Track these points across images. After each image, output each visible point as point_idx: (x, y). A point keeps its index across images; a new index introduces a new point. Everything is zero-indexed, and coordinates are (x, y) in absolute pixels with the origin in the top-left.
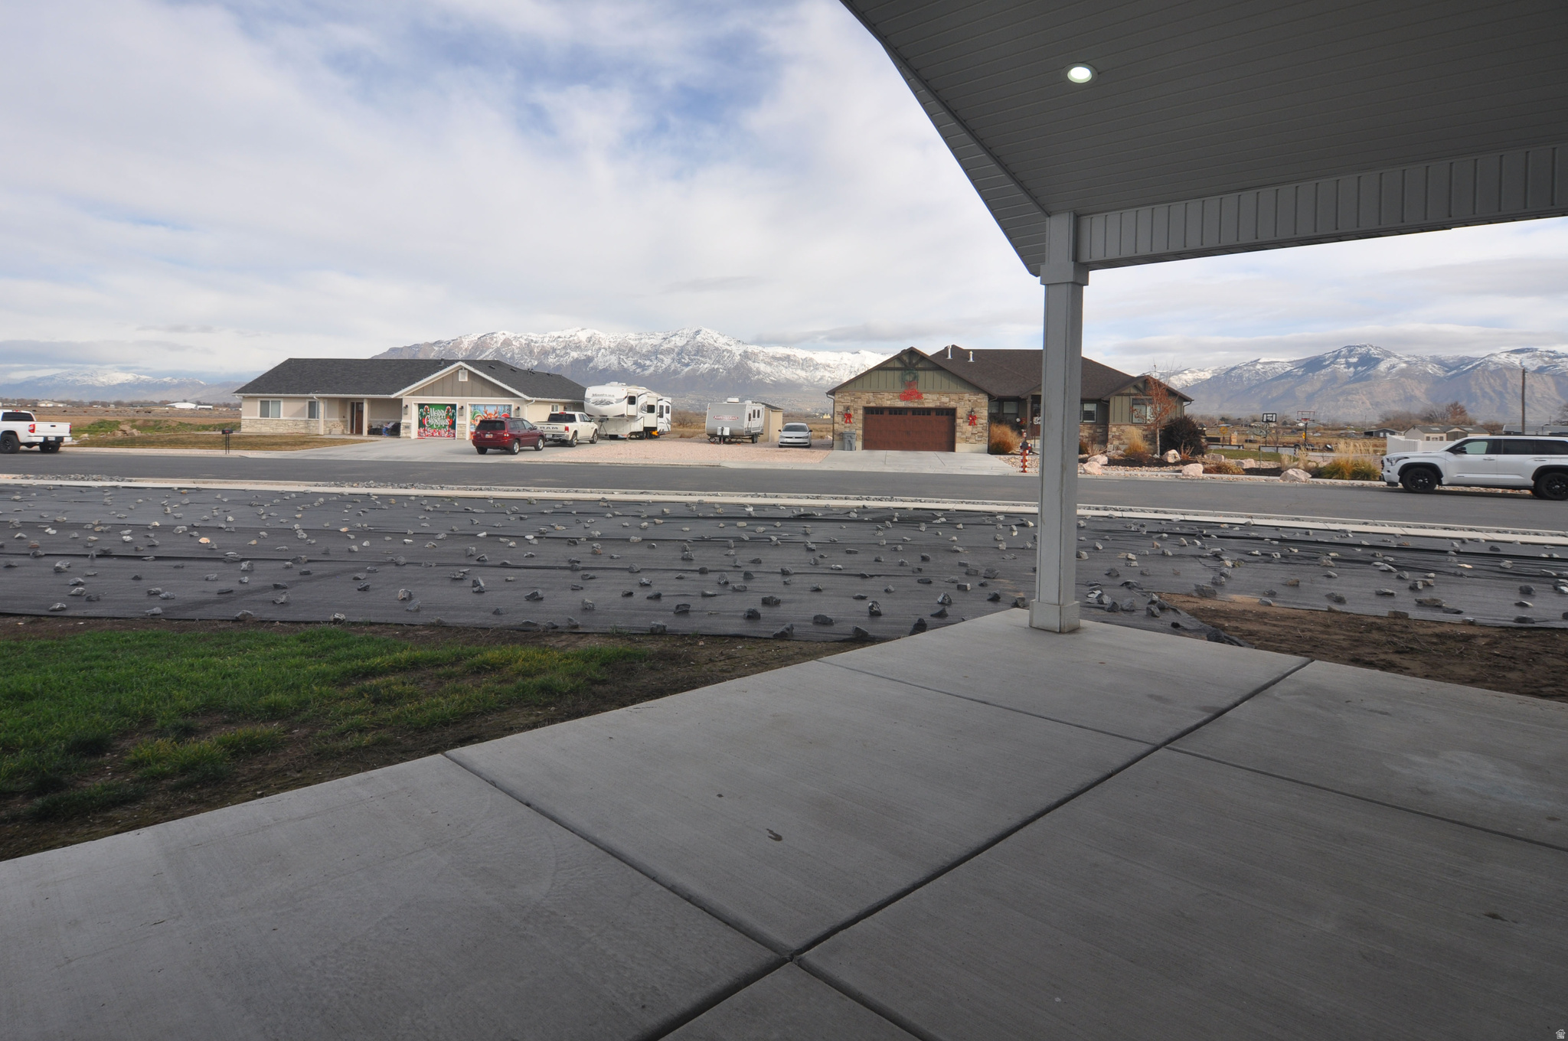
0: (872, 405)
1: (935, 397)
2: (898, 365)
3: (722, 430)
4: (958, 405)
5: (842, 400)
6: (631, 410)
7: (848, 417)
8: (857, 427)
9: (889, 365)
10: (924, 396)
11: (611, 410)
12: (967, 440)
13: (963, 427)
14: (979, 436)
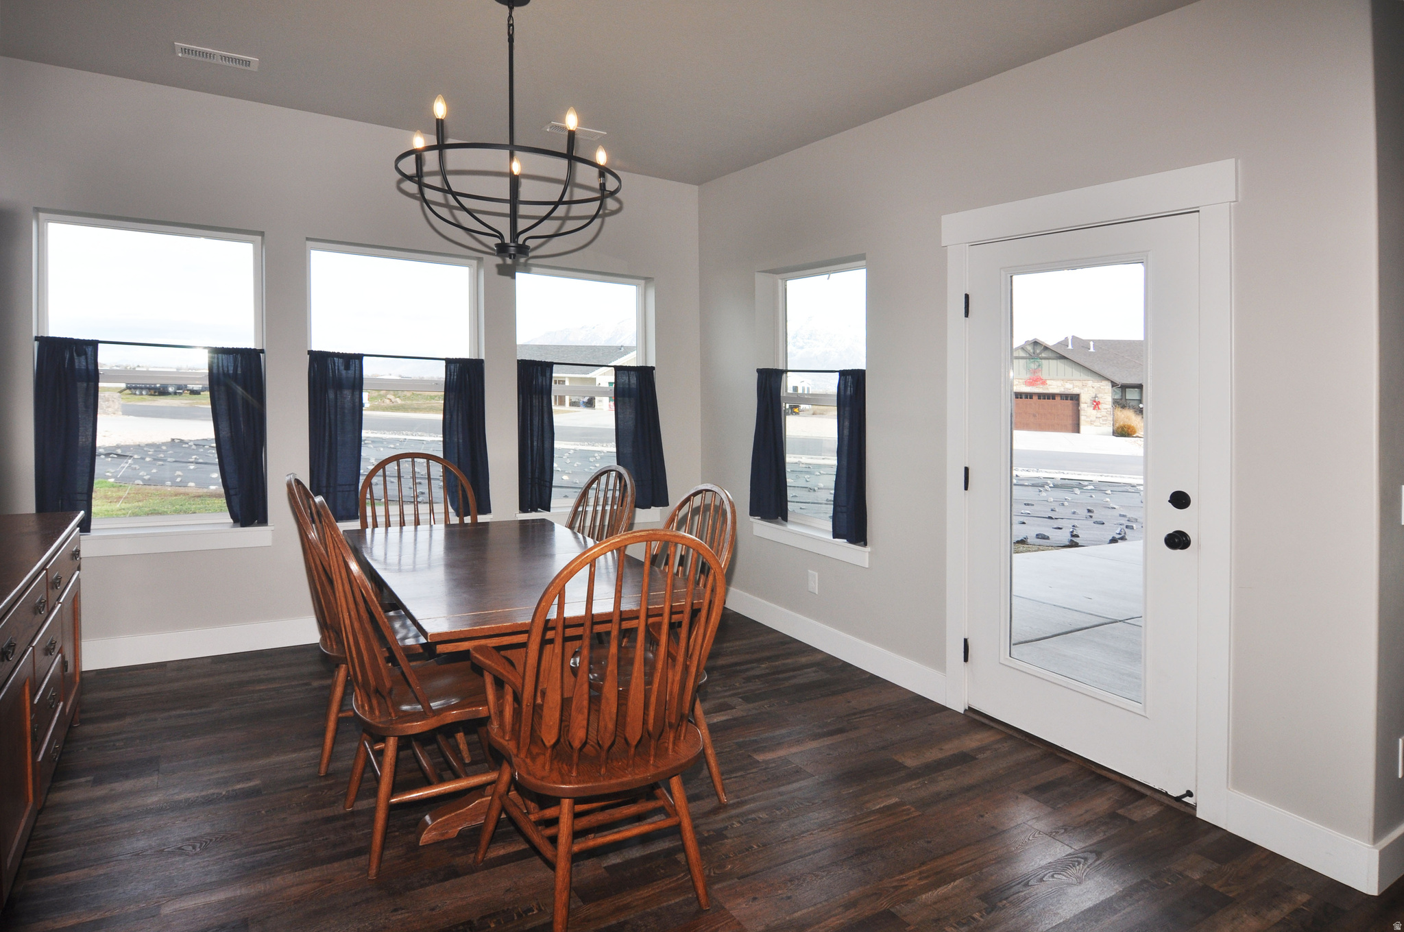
1: (1059, 383)
2: (1023, 353)
4: (1082, 391)
10: (1048, 382)
12: (1091, 423)
13: (1089, 412)
14: (1103, 420)
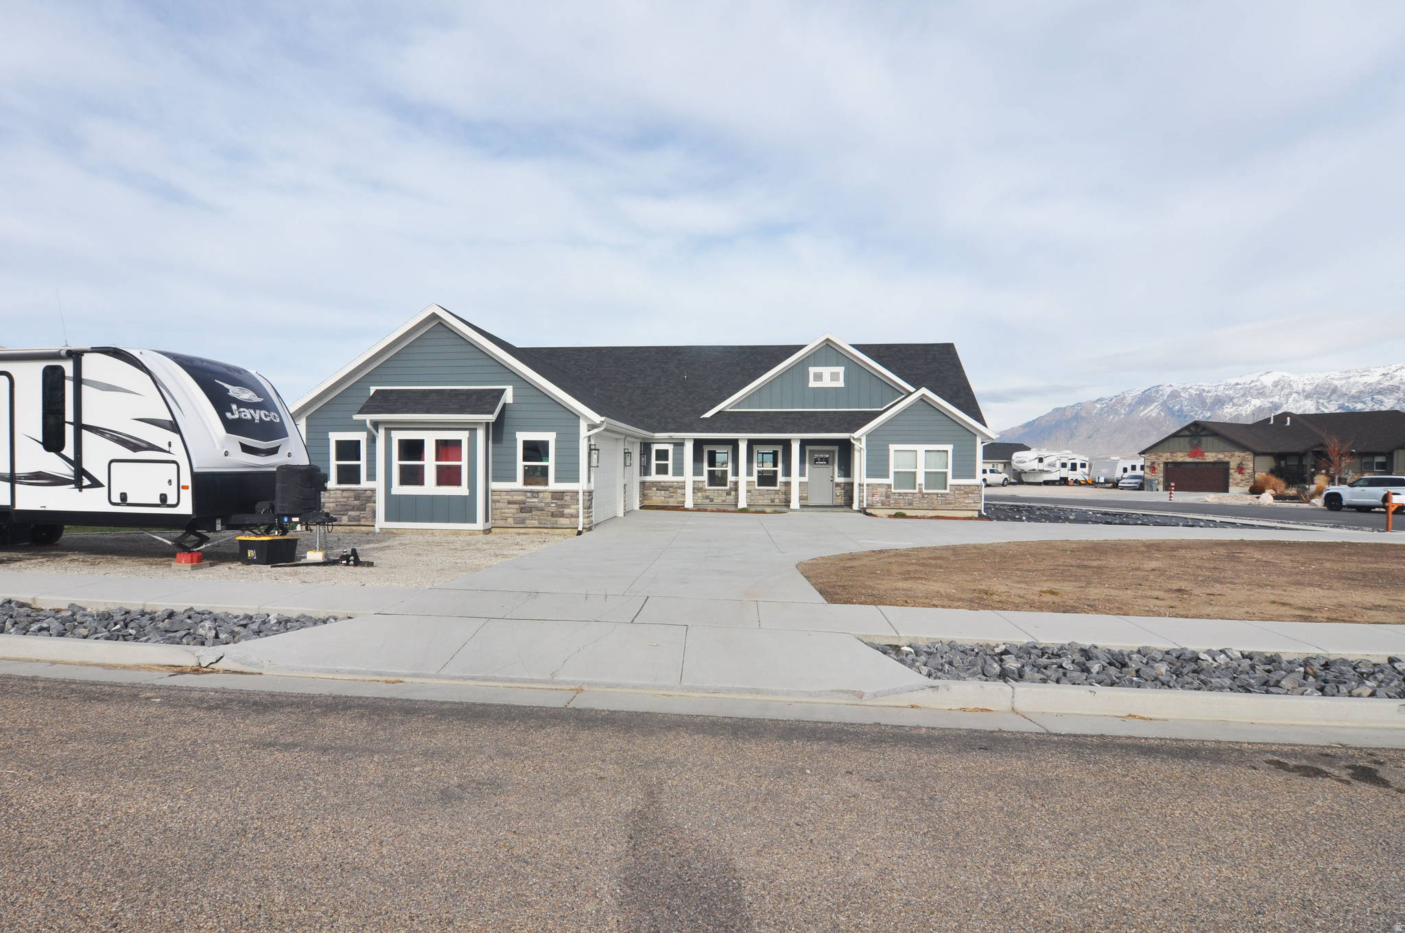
0: (1170, 461)
1: (1214, 454)
2: (1187, 433)
3: (1099, 478)
4: (1231, 460)
5: (1149, 457)
6: (1041, 466)
7: (1153, 469)
8: (1159, 476)
9: (1181, 434)
10: (1206, 454)
11: (1027, 467)
12: (1237, 484)
13: (1235, 476)
14: (1247, 482)
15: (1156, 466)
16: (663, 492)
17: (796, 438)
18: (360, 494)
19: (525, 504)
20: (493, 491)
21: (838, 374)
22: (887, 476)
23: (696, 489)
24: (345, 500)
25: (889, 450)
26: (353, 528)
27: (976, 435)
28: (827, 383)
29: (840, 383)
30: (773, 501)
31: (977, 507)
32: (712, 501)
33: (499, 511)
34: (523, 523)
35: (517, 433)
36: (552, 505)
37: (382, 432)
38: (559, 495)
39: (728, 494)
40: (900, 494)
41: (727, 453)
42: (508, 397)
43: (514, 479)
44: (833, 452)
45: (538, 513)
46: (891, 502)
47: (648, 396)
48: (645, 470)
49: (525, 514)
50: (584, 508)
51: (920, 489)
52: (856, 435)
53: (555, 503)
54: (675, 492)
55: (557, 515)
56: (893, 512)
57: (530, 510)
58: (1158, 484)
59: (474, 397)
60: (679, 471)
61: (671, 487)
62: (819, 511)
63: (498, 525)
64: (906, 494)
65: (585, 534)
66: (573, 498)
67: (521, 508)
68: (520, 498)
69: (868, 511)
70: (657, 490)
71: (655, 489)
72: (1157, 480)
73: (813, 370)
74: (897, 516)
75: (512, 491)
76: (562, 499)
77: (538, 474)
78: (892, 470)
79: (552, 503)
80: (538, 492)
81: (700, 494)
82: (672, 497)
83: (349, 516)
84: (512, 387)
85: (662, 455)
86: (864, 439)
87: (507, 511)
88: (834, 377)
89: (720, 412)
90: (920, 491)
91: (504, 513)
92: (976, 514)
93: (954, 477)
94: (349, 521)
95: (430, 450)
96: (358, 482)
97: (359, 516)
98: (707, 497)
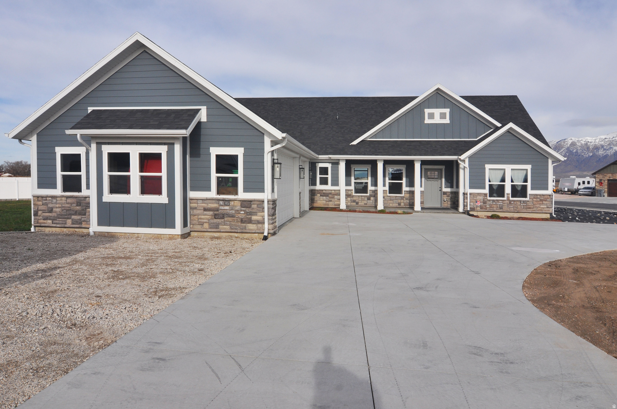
0: (611, 178)
3: (564, 188)
5: (599, 177)
7: (601, 183)
8: (605, 188)
15: (603, 182)
16: (324, 197)
17: (417, 159)
18: (81, 200)
19: (218, 210)
20: (191, 199)
21: (445, 114)
22: (484, 188)
23: (348, 196)
24: (69, 205)
25: (485, 168)
26: (76, 230)
27: (548, 158)
28: (437, 120)
29: (447, 121)
30: (399, 204)
31: (549, 211)
32: (358, 204)
33: (196, 216)
34: (217, 228)
35: (211, 148)
36: (242, 212)
37: (94, 146)
38: (247, 204)
39: (369, 199)
40: (493, 201)
41: (367, 171)
42: (203, 115)
43: (208, 189)
44: (441, 170)
45: (230, 219)
46: (487, 206)
47: (313, 130)
48: (313, 182)
49: (218, 220)
50: (269, 215)
51: (508, 197)
52: (462, 157)
53: (244, 211)
54: (333, 198)
55: (245, 221)
56: (490, 214)
57: (223, 216)
58: (604, 192)
59: (173, 115)
60: (335, 182)
61: (331, 194)
62: (435, 213)
63: (195, 230)
64: (498, 200)
65: (271, 238)
66: (259, 206)
67: (215, 215)
68: (214, 205)
69: (471, 213)
70: (321, 196)
71: (319, 195)
72: (604, 190)
73: (427, 111)
74: (493, 217)
75: (207, 199)
76: (250, 207)
77: (230, 184)
78: (487, 184)
79: (241, 210)
80: (229, 201)
81: (349, 199)
82: (331, 201)
83: (72, 220)
84: (205, 107)
85: (324, 171)
86: (467, 161)
87: (203, 217)
88: (443, 116)
89: (363, 141)
90: (508, 199)
91: (201, 219)
92: (548, 216)
93: (532, 189)
94: (73, 224)
95: (135, 163)
96: (80, 190)
97: (80, 220)
98: (354, 201)
